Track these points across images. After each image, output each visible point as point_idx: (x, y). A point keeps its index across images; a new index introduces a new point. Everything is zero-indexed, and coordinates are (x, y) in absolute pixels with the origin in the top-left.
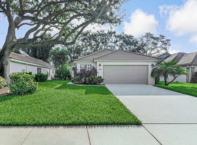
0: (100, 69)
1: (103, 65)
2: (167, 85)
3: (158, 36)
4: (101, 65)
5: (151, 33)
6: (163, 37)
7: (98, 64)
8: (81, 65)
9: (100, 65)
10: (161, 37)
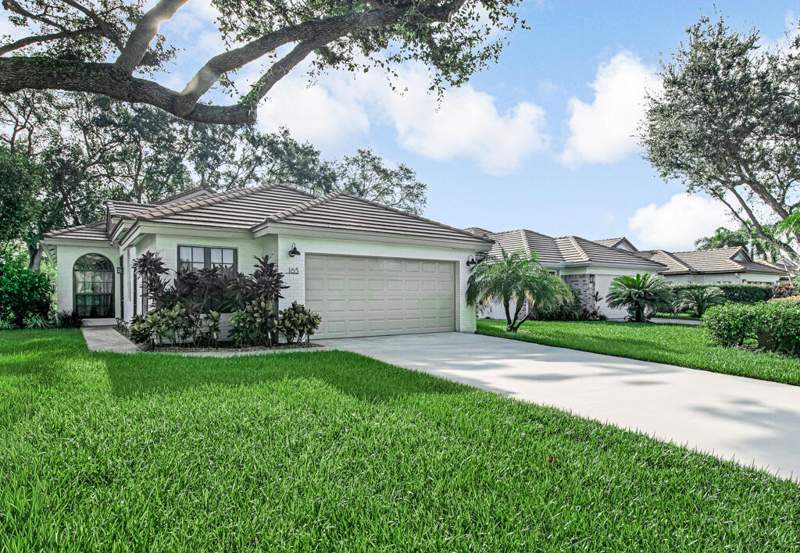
0: (293, 272)
1: (306, 254)
2: (515, 329)
3: (395, 168)
4: (299, 253)
5: (373, 154)
6: (407, 173)
7: (283, 246)
8: (179, 247)
9: (294, 252)
10: (401, 173)
